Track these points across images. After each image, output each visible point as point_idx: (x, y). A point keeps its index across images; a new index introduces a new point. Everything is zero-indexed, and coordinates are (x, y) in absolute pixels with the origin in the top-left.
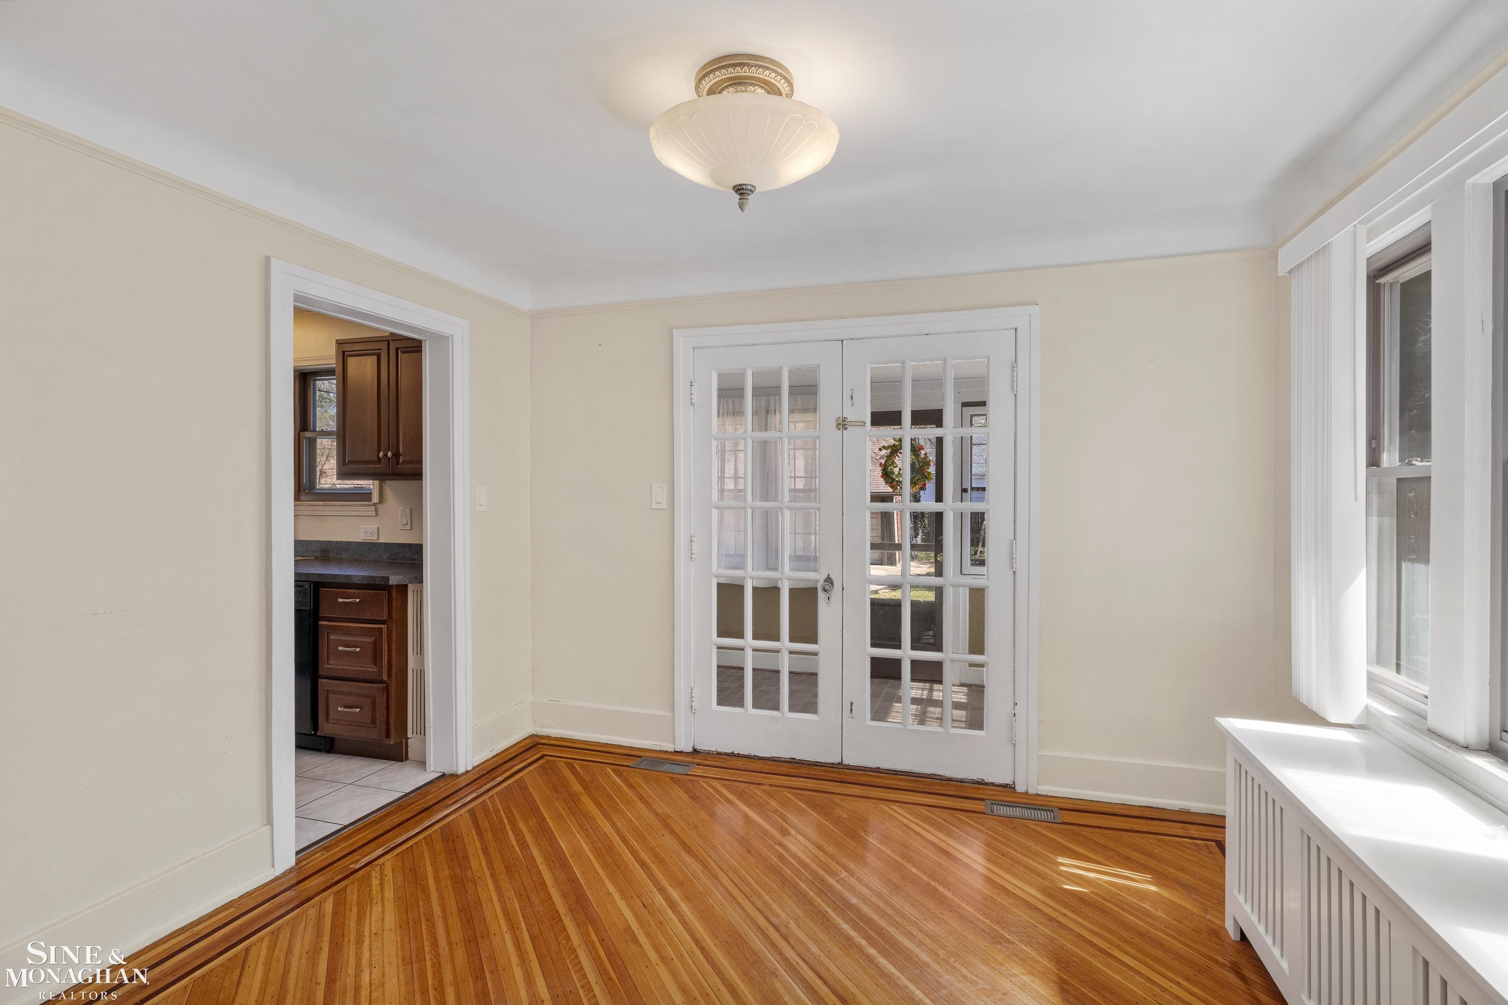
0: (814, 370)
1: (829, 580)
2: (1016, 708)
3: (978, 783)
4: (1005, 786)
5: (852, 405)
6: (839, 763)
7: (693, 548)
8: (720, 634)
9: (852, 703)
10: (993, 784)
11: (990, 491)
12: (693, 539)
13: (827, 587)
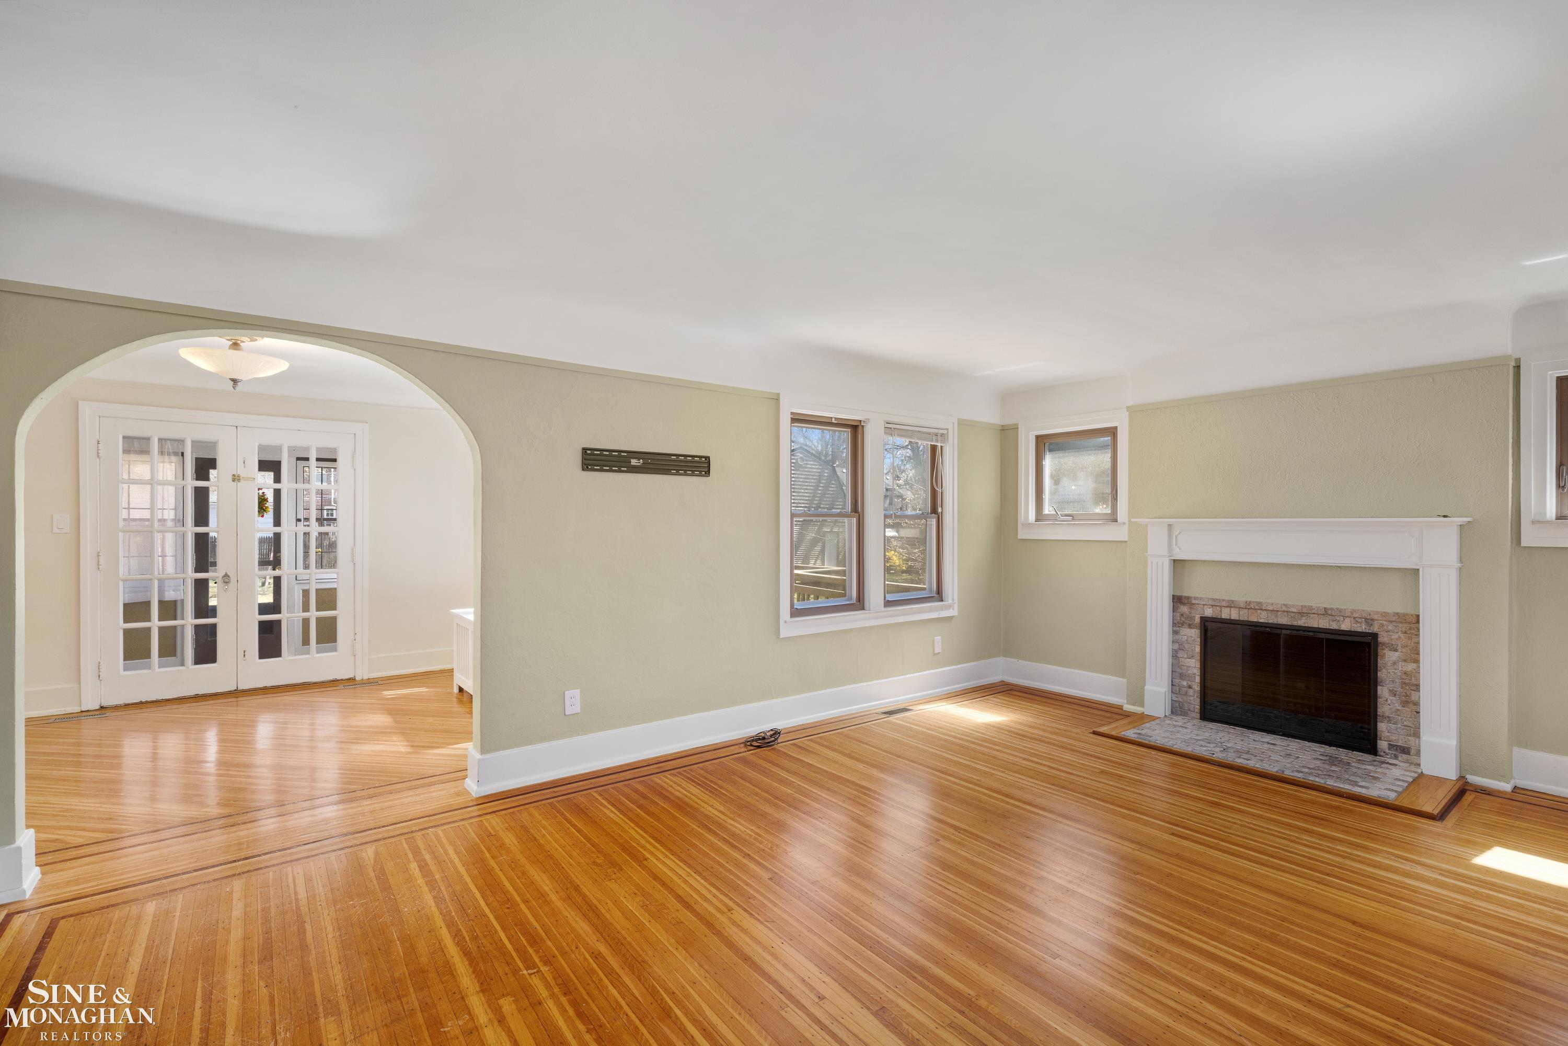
0: (213, 445)
1: (226, 576)
2: (356, 636)
3: (333, 681)
4: (350, 679)
5: (245, 467)
6: (235, 690)
7: (101, 561)
8: (125, 621)
9: (244, 652)
10: (342, 680)
11: (339, 520)
12: (100, 554)
13: (227, 580)
